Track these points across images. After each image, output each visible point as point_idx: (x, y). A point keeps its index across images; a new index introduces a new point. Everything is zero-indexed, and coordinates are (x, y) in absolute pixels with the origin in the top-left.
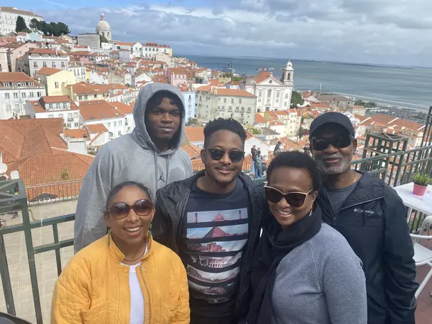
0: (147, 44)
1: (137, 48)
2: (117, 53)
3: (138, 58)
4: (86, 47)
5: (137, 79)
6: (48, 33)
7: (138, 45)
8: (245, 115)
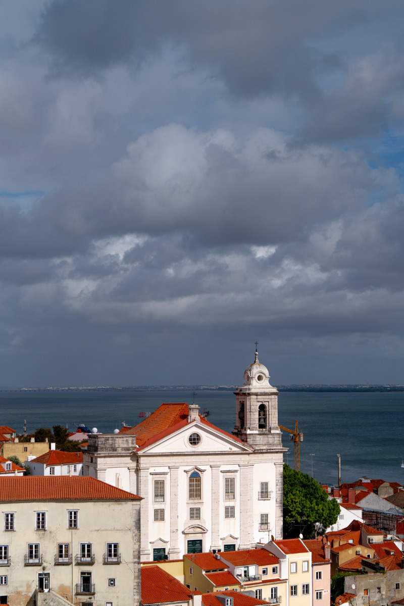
8: (99, 574)
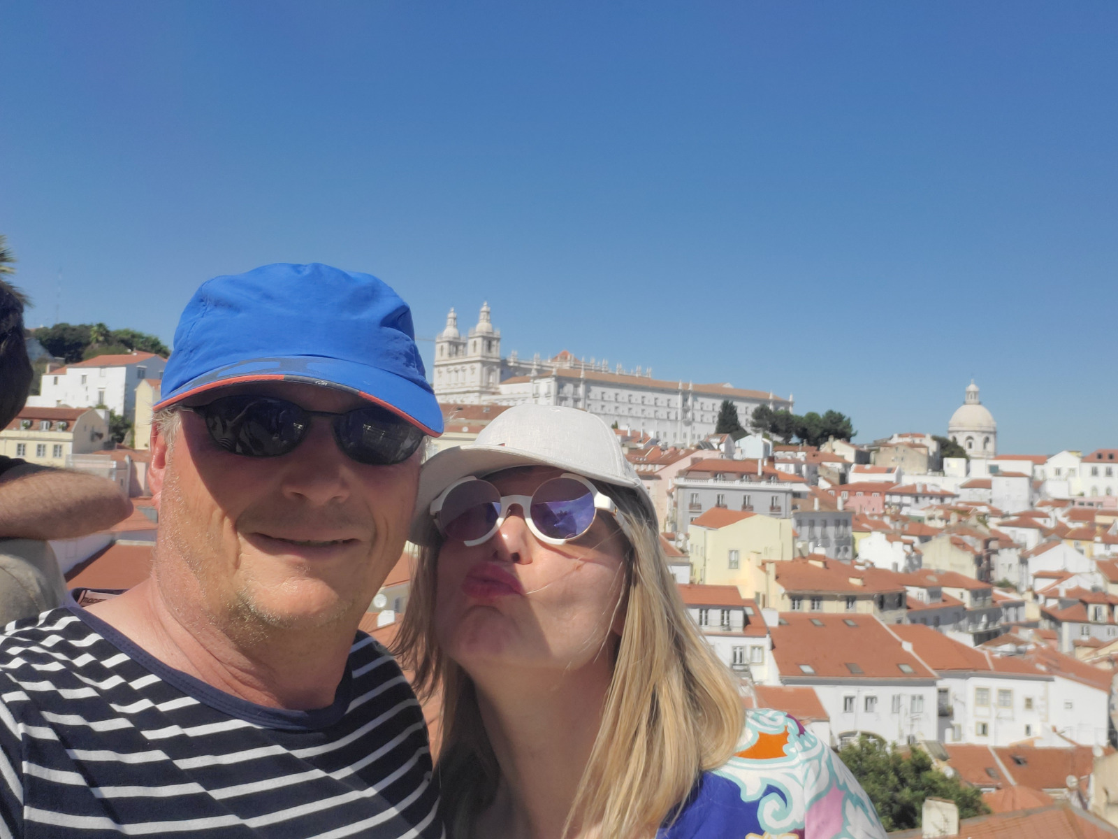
0: (1100, 456)
1: (1058, 472)
2: (986, 485)
3: (1060, 503)
4: (890, 471)
5: (1036, 564)
6: (795, 440)
7: (1065, 460)
